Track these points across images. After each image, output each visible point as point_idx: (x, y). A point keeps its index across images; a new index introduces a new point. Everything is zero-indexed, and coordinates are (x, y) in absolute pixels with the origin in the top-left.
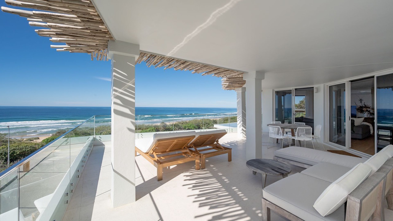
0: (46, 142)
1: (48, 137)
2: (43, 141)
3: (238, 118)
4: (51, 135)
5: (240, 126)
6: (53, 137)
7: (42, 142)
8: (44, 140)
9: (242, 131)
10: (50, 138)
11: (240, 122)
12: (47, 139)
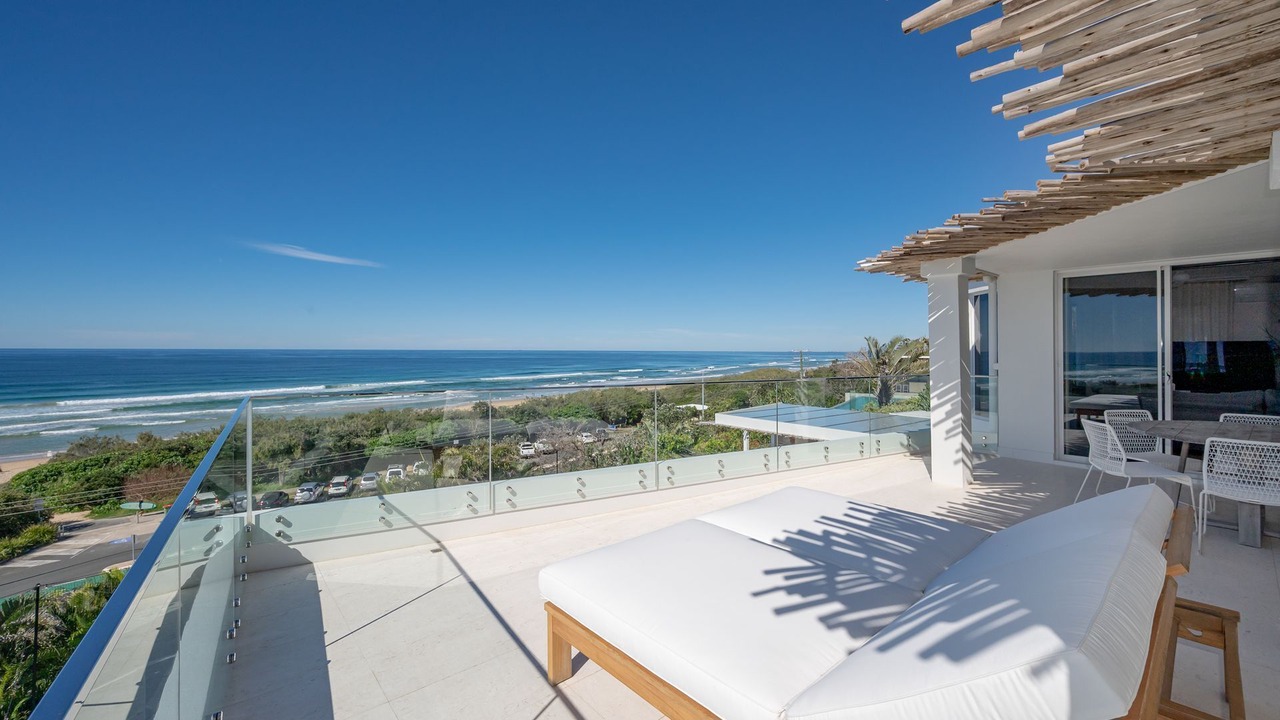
0: (26, 485)
1: (33, 464)
2: (14, 479)
3: (939, 397)
4: (50, 454)
5: (948, 432)
6: (58, 464)
7: (8, 484)
8: (19, 477)
9: (961, 455)
10: (45, 466)
11: (949, 415)
12: (33, 473)
